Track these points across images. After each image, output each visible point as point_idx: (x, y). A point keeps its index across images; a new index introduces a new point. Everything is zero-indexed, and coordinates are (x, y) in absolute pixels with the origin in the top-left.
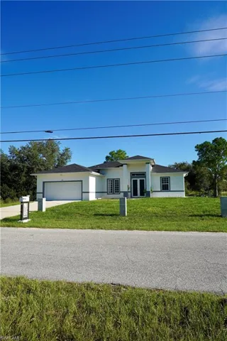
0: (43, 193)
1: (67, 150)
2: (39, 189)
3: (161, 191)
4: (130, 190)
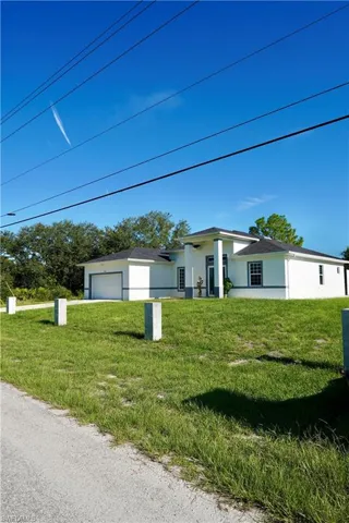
0: (90, 289)
1: (182, 224)
3: (248, 287)
4: (204, 285)
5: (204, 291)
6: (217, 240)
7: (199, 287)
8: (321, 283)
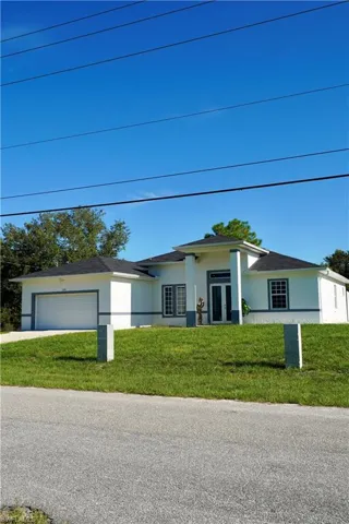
0: (32, 315)
1: (119, 226)
2: (26, 308)
3: (269, 311)
4: (205, 308)
5: (205, 316)
6: (236, 251)
7: (200, 312)
8: (336, 306)
